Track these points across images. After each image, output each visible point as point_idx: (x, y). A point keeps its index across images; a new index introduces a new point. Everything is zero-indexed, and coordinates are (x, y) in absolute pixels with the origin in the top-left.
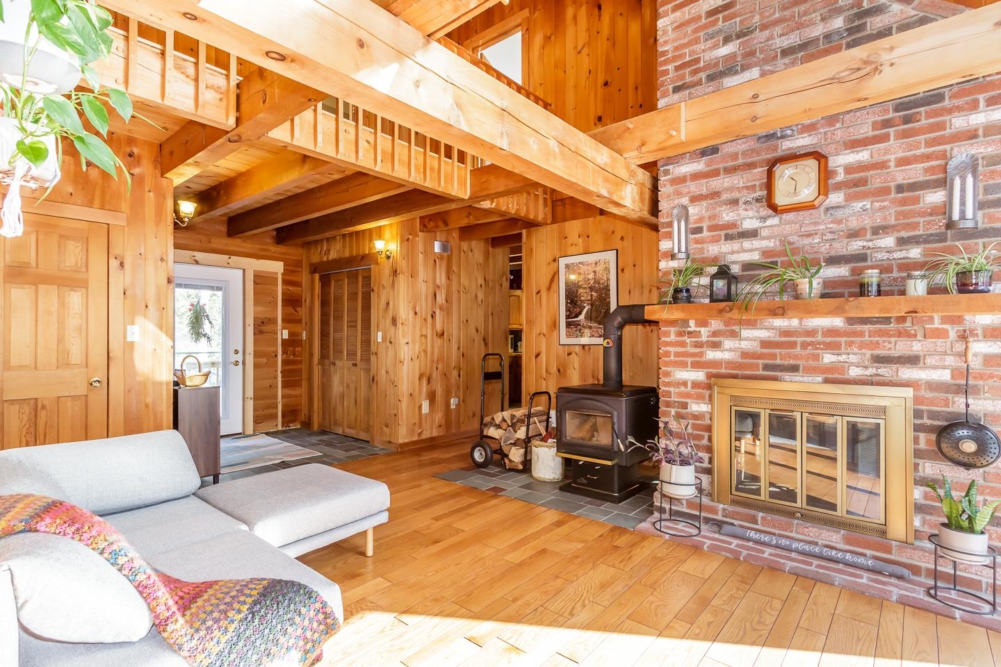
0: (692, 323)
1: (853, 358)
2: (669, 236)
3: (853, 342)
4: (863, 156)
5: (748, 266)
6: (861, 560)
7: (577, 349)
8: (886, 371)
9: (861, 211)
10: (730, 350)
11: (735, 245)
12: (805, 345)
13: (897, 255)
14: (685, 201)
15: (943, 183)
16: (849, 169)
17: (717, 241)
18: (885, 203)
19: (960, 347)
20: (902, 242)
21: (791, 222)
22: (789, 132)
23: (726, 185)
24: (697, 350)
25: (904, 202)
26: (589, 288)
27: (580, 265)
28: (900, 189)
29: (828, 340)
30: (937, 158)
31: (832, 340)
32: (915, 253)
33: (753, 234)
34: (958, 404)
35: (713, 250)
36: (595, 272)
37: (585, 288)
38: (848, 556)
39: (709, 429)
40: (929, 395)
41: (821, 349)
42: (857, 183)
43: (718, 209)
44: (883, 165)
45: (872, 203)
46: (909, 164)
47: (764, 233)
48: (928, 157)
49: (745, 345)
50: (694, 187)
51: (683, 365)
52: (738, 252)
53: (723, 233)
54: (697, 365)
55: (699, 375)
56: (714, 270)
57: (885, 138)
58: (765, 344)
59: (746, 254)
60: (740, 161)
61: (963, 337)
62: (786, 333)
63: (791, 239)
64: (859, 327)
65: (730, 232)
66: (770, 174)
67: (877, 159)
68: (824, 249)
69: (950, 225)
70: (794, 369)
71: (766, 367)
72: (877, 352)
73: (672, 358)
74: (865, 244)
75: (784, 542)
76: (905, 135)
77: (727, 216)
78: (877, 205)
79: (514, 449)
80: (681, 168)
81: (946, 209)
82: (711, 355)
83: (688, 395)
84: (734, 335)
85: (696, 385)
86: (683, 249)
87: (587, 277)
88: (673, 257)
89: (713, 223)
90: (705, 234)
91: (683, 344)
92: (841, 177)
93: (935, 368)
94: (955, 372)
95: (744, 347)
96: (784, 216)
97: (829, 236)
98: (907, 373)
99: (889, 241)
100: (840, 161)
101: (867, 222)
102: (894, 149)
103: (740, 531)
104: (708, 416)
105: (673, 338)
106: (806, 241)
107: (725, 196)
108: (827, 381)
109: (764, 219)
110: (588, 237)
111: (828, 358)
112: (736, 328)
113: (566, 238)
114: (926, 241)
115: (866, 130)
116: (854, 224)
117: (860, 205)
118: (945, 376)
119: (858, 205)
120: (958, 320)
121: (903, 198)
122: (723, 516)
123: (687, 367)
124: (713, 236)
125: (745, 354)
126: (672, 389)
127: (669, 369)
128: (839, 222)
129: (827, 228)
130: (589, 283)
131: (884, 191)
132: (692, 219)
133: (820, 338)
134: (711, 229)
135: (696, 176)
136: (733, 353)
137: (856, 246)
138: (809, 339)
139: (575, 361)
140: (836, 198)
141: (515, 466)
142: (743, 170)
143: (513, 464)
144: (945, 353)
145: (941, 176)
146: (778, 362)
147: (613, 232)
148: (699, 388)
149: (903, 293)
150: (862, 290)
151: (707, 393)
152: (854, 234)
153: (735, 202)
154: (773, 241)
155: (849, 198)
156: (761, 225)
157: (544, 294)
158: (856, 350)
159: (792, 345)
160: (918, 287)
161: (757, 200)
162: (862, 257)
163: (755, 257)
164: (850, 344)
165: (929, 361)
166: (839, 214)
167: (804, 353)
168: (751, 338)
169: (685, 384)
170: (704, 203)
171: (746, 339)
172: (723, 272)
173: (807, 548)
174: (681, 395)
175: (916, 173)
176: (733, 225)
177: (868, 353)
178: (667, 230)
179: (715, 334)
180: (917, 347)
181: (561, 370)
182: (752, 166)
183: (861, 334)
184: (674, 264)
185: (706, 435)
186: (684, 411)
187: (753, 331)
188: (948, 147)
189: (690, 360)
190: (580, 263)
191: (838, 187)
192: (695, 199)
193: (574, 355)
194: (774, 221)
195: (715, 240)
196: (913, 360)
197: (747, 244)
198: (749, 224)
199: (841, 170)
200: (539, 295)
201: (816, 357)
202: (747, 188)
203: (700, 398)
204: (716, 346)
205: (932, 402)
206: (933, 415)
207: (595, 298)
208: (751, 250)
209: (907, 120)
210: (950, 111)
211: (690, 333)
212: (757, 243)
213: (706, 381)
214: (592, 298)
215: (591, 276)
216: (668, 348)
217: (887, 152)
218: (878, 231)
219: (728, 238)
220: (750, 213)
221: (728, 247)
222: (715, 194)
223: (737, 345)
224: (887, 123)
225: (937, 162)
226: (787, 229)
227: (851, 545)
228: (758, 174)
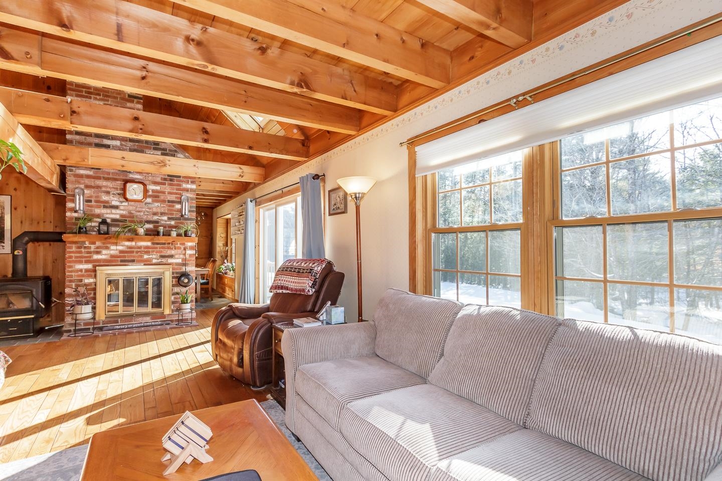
0: (87, 243)
1: (154, 256)
2: (73, 201)
3: (154, 251)
4: (158, 188)
5: (114, 220)
6: (157, 323)
8: (164, 260)
9: (157, 206)
10: (105, 255)
11: (108, 211)
12: (137, 252)
13: (168, 223)
14: (82, 186)
15: (180, 202)
16: (153, 191)
17: (99, 208)
18: (165, 205)
19: (184, 252)
20: (169, 219)
21: (132, 206)
22: (132, 172)
23: (104, 184)
24: (88, 255)
25: (170, 206)
28: (169, 201)
29: (146, 250)
30: (179, 195)
31: (147, 250)
32: (173, 223)
33: (116, 207)
34: (183, 269)
35: (97, 211)
38: (153, 323)
39: (95, 289)
40: (176, 267)
41: (143, 253)
42: (156, 196)
43: (100, 194)
44: (164, 193)
45: (161, 204)
47: (122, 208)
48: (176, 194)
49: (112, 252)
50: (88, 182)
51: (80, 262)
52: (109, 214)
53: (102, 204)
54: (87, 262)
55: (90, 266)
56: (100, 220)
57: (164, 184)
58: (121, 252)
59: (113, 215)
60: (111, 176)
61: (185, 249)
62: (131, 247)
63: (132, 212)
64: (156, 246)
65: (106, 205)
66: (125, 185)
67: (162, 190)
68: (145, 217)
69: (182, 216)
70: (133, 261)
71: (122, 261)
72: (161, 254)
73: (74, 259)
74: (158, 218)
75: (130, 326)
76: (170, 185)
77: (105, 198)
78: (162, 205)
80: (80, 171)
81: (181, 211)
82: (96, 257)
83: (83, 276)
84: (107, 248)
85: (87, 270)
86: (82, 209)
88: (76, 212)
89: (97, 199)
90: (93, 203)
91: (81, 252)
92: (150, 193)
93: (178, 258)
94: (183, 260)
96: (130, 203)
97: (147, 213)
98: (170, 261)
99: (165, 218)
100: (151, 187)
101: (159, 211)
102: (167, 188)
103: (111, 328)
104: (93, 284)
105: (74, 249)
106: (138, 214)
107: (104, 189)
108: (145, 265)
109: (122, 202)
111: (146, 257)
112: (108, 245)
114: (176, 220)
115: (159, 180)
116: (155, 210)
117: (157, 204)
118: (180, 261)
119: (156, 204)
120: (183, 244)
122: (103, 324)
123: (82, 263)
124: (97, 205)
125: (112, 256)
126: (73, 274)
127: (72, 264)
128: (150, 209)
129: (146, 210)
131: (164, 201)
132: (86, 195)
133: (143, 249)
134: (96, 202)
135: (88, 177)
137: (155, 218)
138: (139, 250)
140: (149, 200)
142: (112, 180)
144: (180, 254)
145: (179, 200)
146: (127, 259)
148: (89, 272)
149: (169, 235)
150: (158, 234)
151: (93, 274)
152: (155, 214)
153: (108, 193)
154: (125, 211)
155: (153, 201)
156: (120, 204)
158: (155, 254)
159: (132, 252)
160: (174, 234)
161: (118, 194)
162: (157, 222)
163: (118, 217)
164: (153, 251)
165: (176, 256)
166: (150, 206)
167: (137, 255)
168: (114, 249)
169: (81, 270)
170: (93, 190)
171: (113, 250)
172: (104, 222)
173: (139, 325)
174: (78, 276)
175: (173, 198)
176: (107, 202)
177: (159, 254)
178: (71, 198)
179: (98, 248)
180: (173, 252)
182: (116, 180)
183: (157, 248)
184: (76, 215)
185: (92, 292)
186: (80, 283)
187: (116, 247)
188: (182, 192)
189: (84, 259)
191: (150, 196)
192: (87, 187)
194: (126, 204)
195: (99, 207)
196: (171, 256)
197: (114, 211)
198: (114, 203)
199: (151, 191)
201: (142, 256)
202: (114, 188)
203: (89, 276)
204: (98, 253)
205: (177, 269)
206: (177, 273)
208: (116, 214)
209: (171, 180)
210: (182, 181)
211: (85, 247)
212: (118, 211)
213: (93, 268)
216: (71, 254)
217: (165, 189)
218: (162, 214)
219: (105, 207)
220: (115, 199)
221: (104, 211)
222: (98, 187)
223: (109, 253)
224: (165, 179)
225: (179, 196)
226: (131, 208)
227: (153, 320)
228: (119, 184)
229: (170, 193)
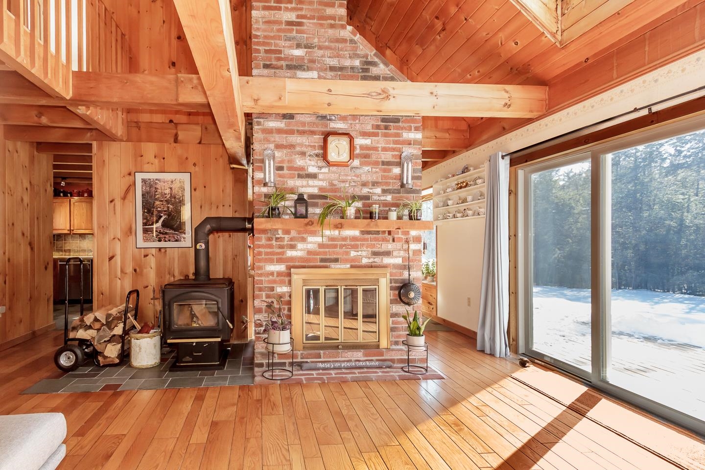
0: (280, 232)
1: (364, 254)
2: (262, 169)
3: (363, 244)
4: (367, 142)
5: (312, 196)
6: (373, 363)
7: (154, 251)
8: (378, 260)
9: (367, 172)
10: (301, 250)
11: (304, 182)
12: (342, 246)
13: (382, 198)
14: (272, 146)
15: (400, 164)
16: (362, 147)
17: (293, 178)
18: (377, 170)
19: (405, 246)
20: (384, 191)
21: (334, 172)
22: (333, 118)
23: (298, 141)
24: (280, 250)
25: (385, 171)
26: (166, 201)
27: (156, 182)
28: (383, 163)
29: (353, 243)
30: (397, 151)
31: (354, 243)
32: (389, 198)
33: (314, 176)
34: (405, 275)
35: (291, 183)
36: (171, 188)
37: (162, 201)
38: (368, 363)
39: (289, 303)
40: (394, 271)
41: (350, 248)
42: (366, 156)
43: (294, 156)
44: (375, 149)
45: (372, 168)
46: (386, 151)
47: (321, 176)
48: (394, 149)
49: (310, 247)
50: (278, 138)
51: (271, 261)
52: (305, 187)
53: (296, 173)
54: (280, 261)
55: (282, 268)
56: (295, 197)
57: (376, 135)
58: (321, 246)
59: (311, 188)
60: (307, 128)
61: (407, 242)
62: (332, 239)
63: (335, 182)
64: (367, 236)
65: (301, 173)
66: (325, 141)
67: (374, 145)
68: (351, 190)
69: (402, 186)
70: (336, 260)
71: (322, 260)
72: (374, 250)
73: (263, 256)
74: (369, 190)
75: (337, 365)
76: (386, 135)
77: (299, 162)
78: (374, 170)
79: (109, 346)
80: (270, 123)
81: (401, 177)
82: (290, 253)
83: (274, 282)
84: (304, 240)
85: (279, 274)
86: (272, 181)
87: (163, 191)
88: (265, 185)
89: (290, 165)
90: (285, 172)
91: (271, 246)
92: (357, 151)
93: (396, 257)
94: (404, 259)
95: (309, 248)
96: (331, 168)
97: (353, 184)
98: (387, 260)
99: (378, 190)
100: (359, 141)
101: (370, 179)
102: (380, 142)
103: (313, 365)
104: (287, 295)
105: (263, 242)
106: (342, 185)
107: (298, 149)
108: (352, 267)
109: (320, 168)
110: (164, 158)
111: (353, 254)
112: (305, 236)
113: (142, 156)
114: (393, 193)
115: (369, 128)
116: (364, 178)
117: (367, 168)
118: (399, 261)
119: (366, 168)
120: (407, 233)
121: (384, 168)
122: (301, 358)
123: (274, 262)
124: (290, 174)
125: (310, 252)
126: (263, 278)
127: (261, 264)
128: (357, 176)
129: (352, 179)
130: (166, 197)
131: (376, 163)
132: (277, 160)
133: (348, 242)
134: (290, 168)
135: (279, 131)
136: (303, 252)
137: (365, 191)
138: (343, 243)
139: (152, 261)
140: (356, 162)
141: (112, 361)
142: (308, 134)
143: (108, 360)
144: (400, 250)
145: (398, 160)
146: (328, 257)
147: (187, 158)
148: (282, 276)
149: (386, 218)
150: (371, 216)
151: (287, 279)
152: (364, 184)
153: (303, 154)
154: (325, 182)
155: (362, 164)
156: (319, 171)
157: (118, 202)
158: (365, 249)
159: (335, 246)
160: (393, 215)
161: (317, 155)
162: (367, 198)
163: (315, 191)
164: (362, 245)
165: (395, 254)
166: (358, 172)
167: (341, 251)
168: (313, 241)
169: (272, 274)
170: (285, 151)
171: (311, 243)
172: (301, 200)
173: (348, 364)
174: (270, 282)
175: (388, 156)
176: (302, 169)
177: (370, 250)
178: (259, 165)
179: (291, 239)
180: (390, 246)
181: (138, 270)
182: (313, 133)
183: (367, 240)
184: (264, 190)
185: (286, 307)
186: (272, 293)
187: (314, 238)
188: (401, 146)
189: (275, 257)
190: (156, 179)
191: (358, 156)
192: (278, 147)
193: (150, 256)
194: (325, 170)
195: (292, 177)
196: (388, 254)
197: (311, 182)
198: (312, 170)
199: (358, 147)
200: (113, 203)
201: (348, 253)
202: (311, 146)
203: (282, 283)
204: (293, 247)
205: (395, 274)
206: (396, 281)
207: (172, 210)
208: (313, 186)
209: (386, 128)
210: (402, 128)
211: (277, 239)
212: (316, 182)
213: (287, 271)
214: (168, 210)
215: (168, 191)
216: (260, 249)
217: (378, 143)
218: (375, 184)
219: (300, 176)
220: (313, 163)
221: (299, 182)
222: (292, 146)
223: (305, 247)
224: (378, 127)
225: (397, 153)
226: (333, 176)
227: (367, 357)
228: (318, 139)
229: (385, 149)
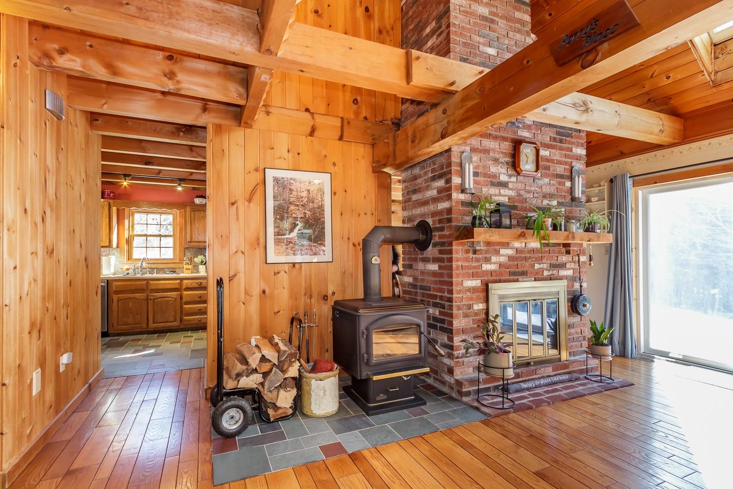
1: (545, 266)
2: (459, 174)
4: (547, 153)
8: (555, 272)
9: (546, 184)
10: (495, 263)
11: (496, 190)
12: (528, 259)
13: (558, 210)
14: (469, 149)
15: (571, 178)
16: (544, 159)
18: (554, 182)
20: (559, 204)
21: (521, 182)
22: (521, 126)
23: (492, 146)
24: (478, 264)
25: (560, 183)
28: (558, 176)
30: (569, 165)
31: (537, 256)
32: (563, 210)
33: (504, 185)
34: (575, 287)
41: (534, 261)
43: (488, 162)
44: (552, 161)
45: (550, 180)
46: (561, 164)
47: (510, 186)
48: (566, 163)
49: (502, 259)
51: (468, 276)
52: (498, 195)
53: (490, 180)
54: (474, 276)
55: (478, 283)
57: (554, 147)
58: (511, 258)
59: (502, 197)
60: (498, 134)
61: (578, 254)
62: (520, 251)
63: (522, 192)
64: (546, 249)
65: (494, 181)
66: (516, 148)
67: (552, 157)
68: (534, 202)
69: (573, 199)
70: (522, 274)
71: (511, 274)
72: (551, 262)
73: (461, 270)
74: (548, 202)
75: (537, 383)
76: (560, 148)
77: (493, 169)
78: (551, 182)
81: (572, 190)
82: (486, 267)
83: (472, 299)
84: (497, 252)
85: (476, 290)
86: (472, 187)
88: (463, 191)
89: (484, 171)
90: (480, 178)
91: (469, 260)
93: (569, 269)
94: (575, 271)
95: (501, 261)
96: (519, 177)
97: (536, 195)
98: (563, 273)
99: (555, 203)
100: (543, 152)
101: (549, 191)
102: (556, 154)
103: (518, 386)
104: (484, 312)
105: (462, 255)
106: (528, 196)
107: (491, 154)
108: (536, 280)
109: (510, 176)
111: (537, 266)
112: (498, 248)
114: (566, 206)
115: (548, 140)
116: (544, 190)
118: (571, 272)
119: (547, 180)
121: (559, 181)
123: (471, 277)
124: (484, 181)
125: (501, 266)
126: (462, 296)
127: (459, 279)
128: (539, 187)
129: (535, 190)
131: (553, 176)
132: (474, 164)
133: (533, 254)
134: (484, 175)
136: (496, 265)
137: (545, 203)
138: (529, 255)
142: (500, 140)
144: (572, 262)
145: (571, 174)
146: (517, 270)
148: (478, 292)
150: (556, 228)
151: (485, 295)
152: (544, 197)
153: (496, 160)
154: (514, 192)
155: (543, 175)
156: (509, 180)
158: (545, 261)
159: (523, 259)
160: (573, 228)
161: (508, 163)
163: (505, 201)
164: (543, 258)
165: (568, 266)
166: (539, 183)
167: (527, 263)
168: (505, 254)
169: (470, 290)
170: (480, 156)
171: (503, 255)
174: (467, 299)
175: (562, 170)
176: (494, 176)
177: (548, 262)
178: (457, 168)
179: (486, 252)
180: (564, 259)
182: (504, 139)
183: (546, 252)
184: (462, 197)
186: (469, 311)
187: (506, 250)
188: (572, 161)
189: (472, 271)
191: (540, 167)
192: (474, 150)
195: (486, 184)
196: (562, 266)
198: (503, 178)
199: (542, 159)
201: (533, 266)
202: (502, 153)
203: (478, 300)
204: (488, 260)
205: (569, 286)
206: (571, 293)
208: (504, 196)
209: (561, 141)
210: (572, 143)
212: (504, 191)
213: (482, 287)
216: (458, 263)
218: (550, 196)
219: (493, 184)
220: (504, 171)
221: (493, 191)
222: (486, 151)
223: (498, 260)
224: (555, 139)
225: (567, 167)
226: (520, 186)
228: (507, 146)
229: (560, 163)
